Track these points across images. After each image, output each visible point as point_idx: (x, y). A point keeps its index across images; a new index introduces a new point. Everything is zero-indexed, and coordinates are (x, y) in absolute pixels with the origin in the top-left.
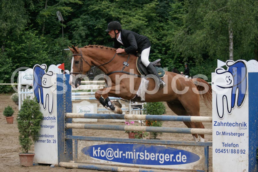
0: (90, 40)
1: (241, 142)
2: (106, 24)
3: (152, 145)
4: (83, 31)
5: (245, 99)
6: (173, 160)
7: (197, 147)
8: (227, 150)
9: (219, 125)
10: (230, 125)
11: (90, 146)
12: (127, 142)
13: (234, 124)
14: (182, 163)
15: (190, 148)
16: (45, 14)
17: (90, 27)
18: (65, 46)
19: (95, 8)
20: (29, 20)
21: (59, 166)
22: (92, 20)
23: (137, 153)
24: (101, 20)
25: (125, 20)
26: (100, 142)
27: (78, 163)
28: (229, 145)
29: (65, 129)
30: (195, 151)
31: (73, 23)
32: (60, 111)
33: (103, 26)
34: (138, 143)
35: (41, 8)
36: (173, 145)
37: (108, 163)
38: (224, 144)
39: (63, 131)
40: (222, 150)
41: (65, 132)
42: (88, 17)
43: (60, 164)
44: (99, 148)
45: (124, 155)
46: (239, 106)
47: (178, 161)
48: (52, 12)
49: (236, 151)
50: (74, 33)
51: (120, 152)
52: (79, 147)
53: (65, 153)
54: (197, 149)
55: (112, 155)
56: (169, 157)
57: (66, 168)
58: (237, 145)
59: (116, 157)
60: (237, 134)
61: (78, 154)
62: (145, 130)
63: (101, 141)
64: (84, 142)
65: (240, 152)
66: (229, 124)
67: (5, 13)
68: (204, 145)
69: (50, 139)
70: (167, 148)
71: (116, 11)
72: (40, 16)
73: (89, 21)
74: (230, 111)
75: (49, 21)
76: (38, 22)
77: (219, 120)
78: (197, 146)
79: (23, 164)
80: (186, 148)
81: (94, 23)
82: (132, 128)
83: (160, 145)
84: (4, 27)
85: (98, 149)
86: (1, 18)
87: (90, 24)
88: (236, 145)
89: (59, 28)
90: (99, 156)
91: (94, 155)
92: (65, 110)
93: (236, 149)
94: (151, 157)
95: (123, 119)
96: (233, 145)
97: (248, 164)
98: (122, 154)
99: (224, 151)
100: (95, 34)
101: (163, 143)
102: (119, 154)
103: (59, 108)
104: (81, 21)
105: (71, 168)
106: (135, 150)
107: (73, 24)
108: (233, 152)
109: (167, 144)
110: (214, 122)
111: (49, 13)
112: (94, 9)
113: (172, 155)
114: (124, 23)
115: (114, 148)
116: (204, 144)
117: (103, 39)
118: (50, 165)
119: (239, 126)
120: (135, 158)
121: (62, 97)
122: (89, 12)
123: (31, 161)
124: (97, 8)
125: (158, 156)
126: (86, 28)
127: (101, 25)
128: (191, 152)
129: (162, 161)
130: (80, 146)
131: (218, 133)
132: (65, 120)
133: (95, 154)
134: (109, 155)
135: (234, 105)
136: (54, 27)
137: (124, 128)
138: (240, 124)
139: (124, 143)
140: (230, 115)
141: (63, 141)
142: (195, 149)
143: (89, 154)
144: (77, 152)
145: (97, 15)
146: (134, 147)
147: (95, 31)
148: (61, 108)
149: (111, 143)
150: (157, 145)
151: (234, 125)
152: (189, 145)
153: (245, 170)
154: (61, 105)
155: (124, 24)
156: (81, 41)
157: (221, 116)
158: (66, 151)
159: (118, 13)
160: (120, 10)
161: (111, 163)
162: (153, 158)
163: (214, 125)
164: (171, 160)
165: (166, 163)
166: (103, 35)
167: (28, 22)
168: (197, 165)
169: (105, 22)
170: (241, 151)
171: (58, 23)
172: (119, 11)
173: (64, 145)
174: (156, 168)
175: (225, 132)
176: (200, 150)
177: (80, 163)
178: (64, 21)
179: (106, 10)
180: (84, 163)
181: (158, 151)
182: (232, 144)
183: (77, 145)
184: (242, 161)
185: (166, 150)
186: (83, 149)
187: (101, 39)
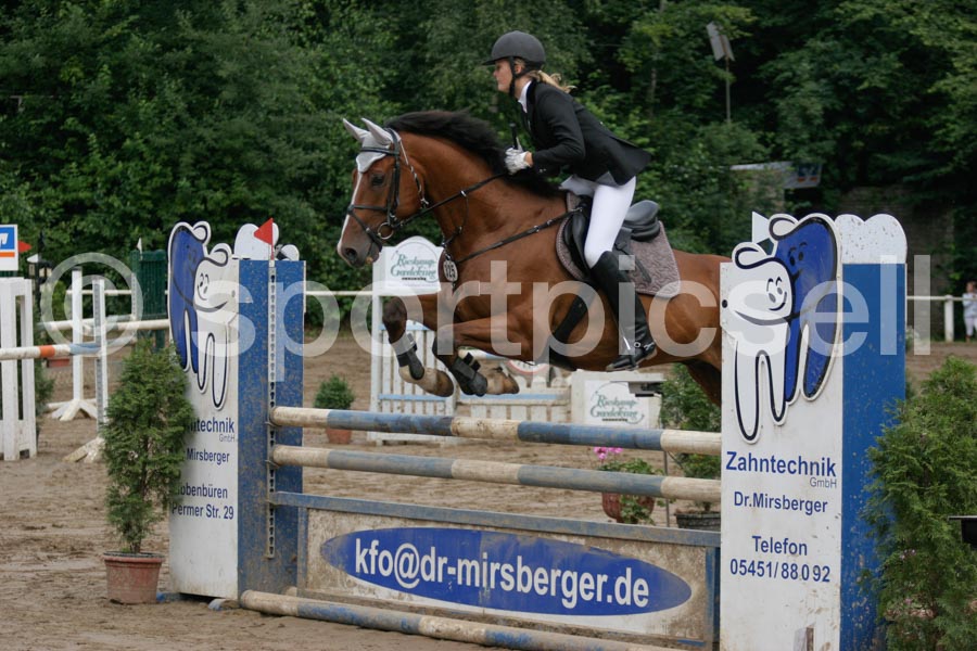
0: (843, 134)
1: (816, 537)
2: (899, 75)
3: (540, 535)
4: (813, 99)
5: (829, 368)
6: (604, 597)
7: (684, 549)
8: (770, 565)
9: (742, 466)
10: (781, 469)
11: (348, 535)
12: (461, 524)
13: (792, 464)
14: (632, 609)
15: (660, 551)
16: (650, 32)
17: (841, 83)
18: (733, 153)
19: (860, 11)
20: (589, 54)
21: (241, 606)
22: (851, 57)
23: (492, 564)
24: (884, 57)
25: (970, 61)
26: (379, 520)
27: (308, 597)
28: (776, 547)
29: (271, 466)
30: (677, 567)
31: (780, 65)
32: (252, 398)
33: (888, 80)
34: (497, 528)
35: (639, 10)
36: (608, 541)
37: (400, 602)
38: (760, 541)
39: (262, 474)
40: (753, 563)
41: (269, 477)
42: (835, 45)
43: (242, 598)
44: (375, 543)
45: (451, 571)
46: (809, 396)
47: (621, 601)
48: (679, 24)
49: (799, 571)
50: (782, 104)
51: (440, 558)
52: (314, 535)
53: (270, 559)
54: (684, 556)
55: (413, 570)
56: (591, 586)
57: (264, 613)
58: (803, 548)
59: (426, 578)
60: (804, 504)
61: (310, 561)
62: (516, 477)
63: (382, 516)
64: (329, 516)
65: (812, 575)
66: (775, 464)
67: (487, 26)
68: (706, 544)
69: (215, 501)
70: (586, 550)
71: (939, 23)
72: (634, 41)
73: (839, 61)
74: (778, 415)
75: (668, 57)
76: (626, 60)
77: (743, 449)
78: (682, 545)
79: (117, 595)
80: (646, 554)
81: (857, 67)
82: (473, 471)
83: (564, 539)
84: (480, 79)
85: (369, 547)
86: (474, 43)
87: (841, 73)
88: (801, 546)
89: (708, 84)
90: (373, 572)
91: (358, 570)
92: (272, 394)
93: (800, 560)
94: (538, 581)
95: (447, 433)
96: (788, 546)
97: (838, 622)
98: (445, 567)
99: (759, 567)
100: (859, 111)
101: (575, 532)
102: (434, 566)
103: (249, 388)
104: (808, 59)
105: (277, 614)
106: (485, 556)
107: (782, 71)
108: (790, 572)
109: (585, 533)
110: (729, 453)
111: (665, 26)
112: (858, 16)
113: (603, 579)
114: (966, 69)
115: (423, 541)
116: (703, 539)
117: (890, 130)
118: (208, 599)
119: (809, 471)
120: (485, 584)
121: (260, 348)
122: (841, 27)
123: (145, 585)
124: (868, 13)
125: (559, 580)
126: (828, 88)
127: (882, 75)
128: (665, 568)
129: (570, 600)
130: (315, 532)
131: (740, 499)
132: (272, 433)
133: (361, 565)
134: (406, 570)
135: (794, 391)
136: (687, 79)
137: (449, 470)
138: (812, 464)
139: (452, 527)
140: (779, 429)
141: (261, 512)
142: (675, 557)
143: (343, 564)
144: (307, 553)
145: (869, 40)
146: (484, 543)
147: (861, 98)
148: (254, 388)
149: (412, 525)
150: (555, 537)
151: (793, 467)
152: (656, 540)
153: (828, 645)
154: (256, 377)
155: (965, 73)
156: (805, 136)
157: (750, 431)
158: (271, 548)
159: (947, 33)
160: (951, 20)
161: (412, 600)
162: (541, 586)
163: (728, 467)
164: (599, 599)
165: (584, 608)
166: (891, 113)
167: (584, 59)
168: (681, 621)
169: (897, 65)
170: (817, 572)
171: (706, 67)
172: (950, 23)
173: (265, 527)
174: (549, 624)
175: (762, 495)
176: (692, 560)
177: (313, 596)
178: (732, 58)
179: (900, 21)
180: (323, 597)
181: (559, 561)
182: (785, 544)
183: (307, 529)
184: (819, 611)
185: (585, 557)
186: (325, 544)
187: (883, 131)
